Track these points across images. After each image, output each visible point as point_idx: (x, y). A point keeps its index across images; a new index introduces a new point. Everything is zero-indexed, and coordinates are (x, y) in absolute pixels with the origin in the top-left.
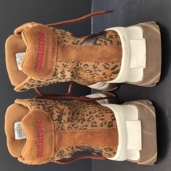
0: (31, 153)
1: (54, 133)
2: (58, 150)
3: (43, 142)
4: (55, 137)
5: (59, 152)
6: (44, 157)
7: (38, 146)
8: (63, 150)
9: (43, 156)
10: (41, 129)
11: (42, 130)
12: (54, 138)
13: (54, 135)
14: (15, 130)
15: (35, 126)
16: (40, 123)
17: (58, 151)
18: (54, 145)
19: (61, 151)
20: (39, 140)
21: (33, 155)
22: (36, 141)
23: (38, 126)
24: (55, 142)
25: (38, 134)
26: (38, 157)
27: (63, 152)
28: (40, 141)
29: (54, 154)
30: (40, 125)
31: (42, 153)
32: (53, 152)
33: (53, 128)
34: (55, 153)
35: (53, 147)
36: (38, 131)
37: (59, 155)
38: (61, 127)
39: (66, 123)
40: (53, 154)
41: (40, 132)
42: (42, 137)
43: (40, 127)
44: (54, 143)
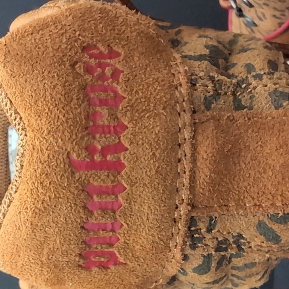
0: (40, 235)
1: (187, 117)
2: (209, 230)
3: (117, 167)
4: (194, 147)
5: (212, 244)
6: (120, 268)
7: (86, 190)
8: (240, 236)
9: (116, 263)
10: (105, 90)
11: (115, 92)
12: (187, 148)
13: (187, 134)
14: (11, 159)
15: (73, 66)
16: (101, 55)
17: (208, 236)
18: (185, 194)
19: (226, 240)
20: (90, 150)
21: (52, 252)
22: (74, 156)
23: (89, 70)
24: (193, 179)
25: (87, 117)
26: (87, 268)
27: (239, 247)
28: (98, 158)
29: (185, 258)
30: (100, 65)
31: (111, 245)
32: (179, 240)
33: (184, 90)
34: (193, 247)
35: (183, 210)
36: (86, 95)
37: (214, 264)
38: (234, 94)
39: (259, 77)
40: (179, 256)
41: (103, 103)
42: (112, 139)
43: (102, 77)
44: (186, 181)
